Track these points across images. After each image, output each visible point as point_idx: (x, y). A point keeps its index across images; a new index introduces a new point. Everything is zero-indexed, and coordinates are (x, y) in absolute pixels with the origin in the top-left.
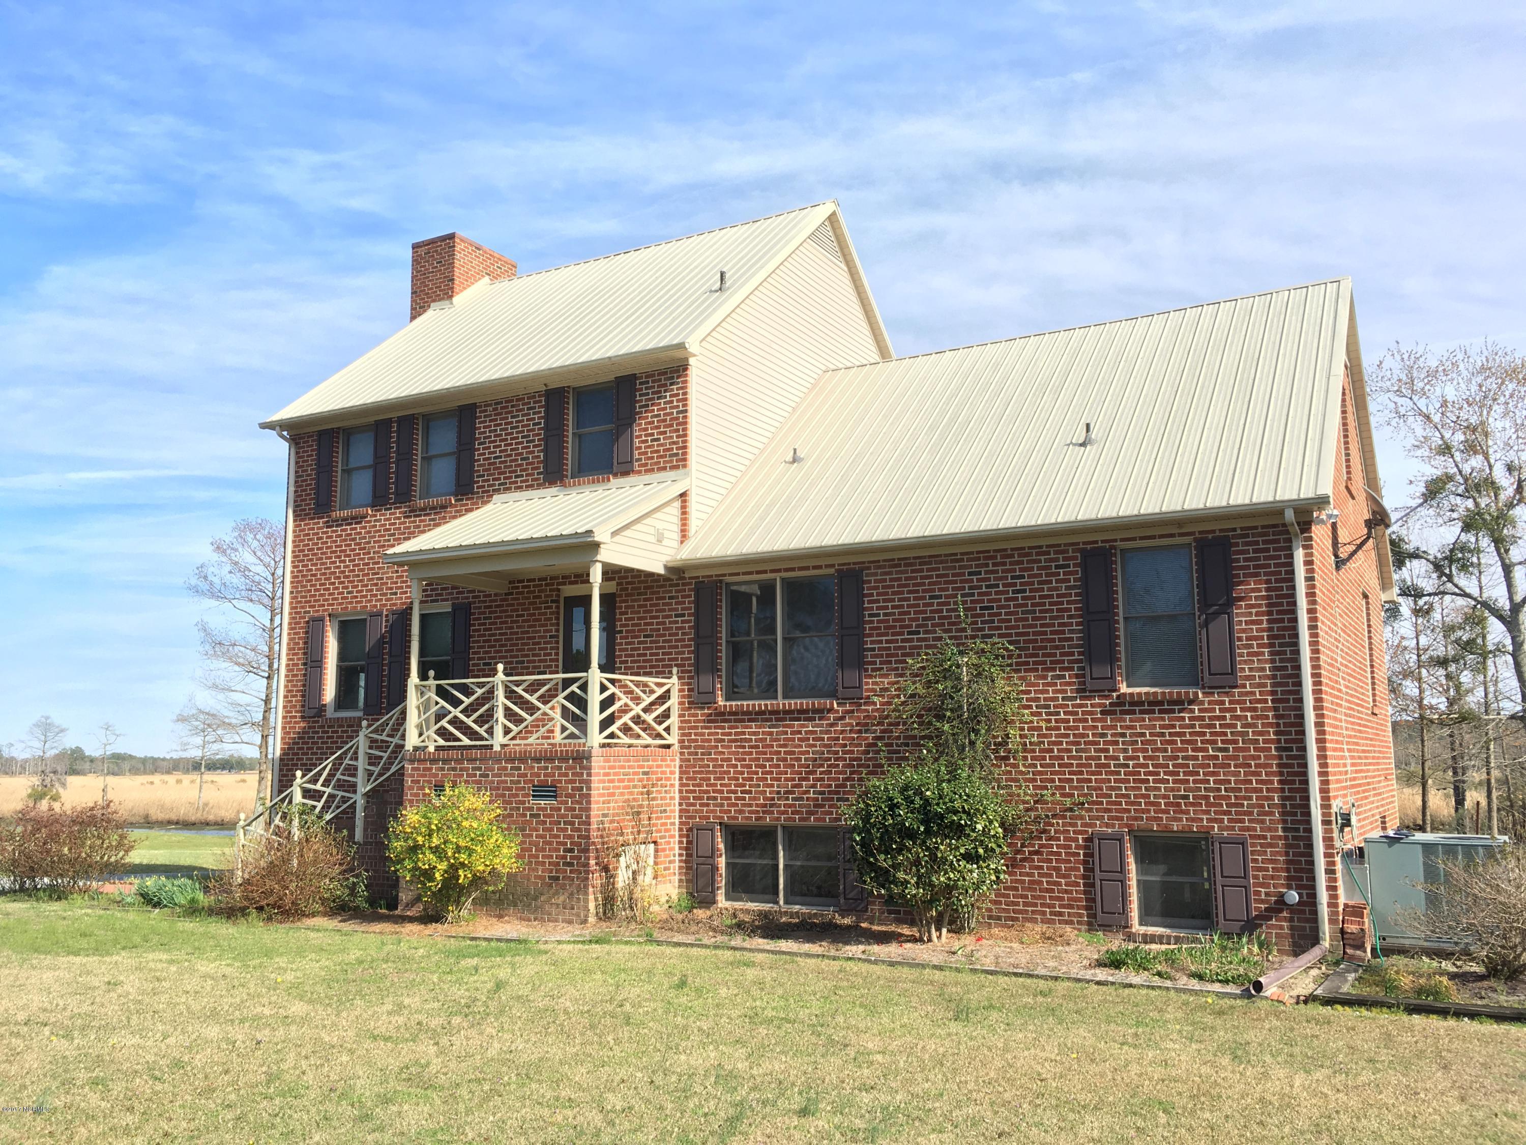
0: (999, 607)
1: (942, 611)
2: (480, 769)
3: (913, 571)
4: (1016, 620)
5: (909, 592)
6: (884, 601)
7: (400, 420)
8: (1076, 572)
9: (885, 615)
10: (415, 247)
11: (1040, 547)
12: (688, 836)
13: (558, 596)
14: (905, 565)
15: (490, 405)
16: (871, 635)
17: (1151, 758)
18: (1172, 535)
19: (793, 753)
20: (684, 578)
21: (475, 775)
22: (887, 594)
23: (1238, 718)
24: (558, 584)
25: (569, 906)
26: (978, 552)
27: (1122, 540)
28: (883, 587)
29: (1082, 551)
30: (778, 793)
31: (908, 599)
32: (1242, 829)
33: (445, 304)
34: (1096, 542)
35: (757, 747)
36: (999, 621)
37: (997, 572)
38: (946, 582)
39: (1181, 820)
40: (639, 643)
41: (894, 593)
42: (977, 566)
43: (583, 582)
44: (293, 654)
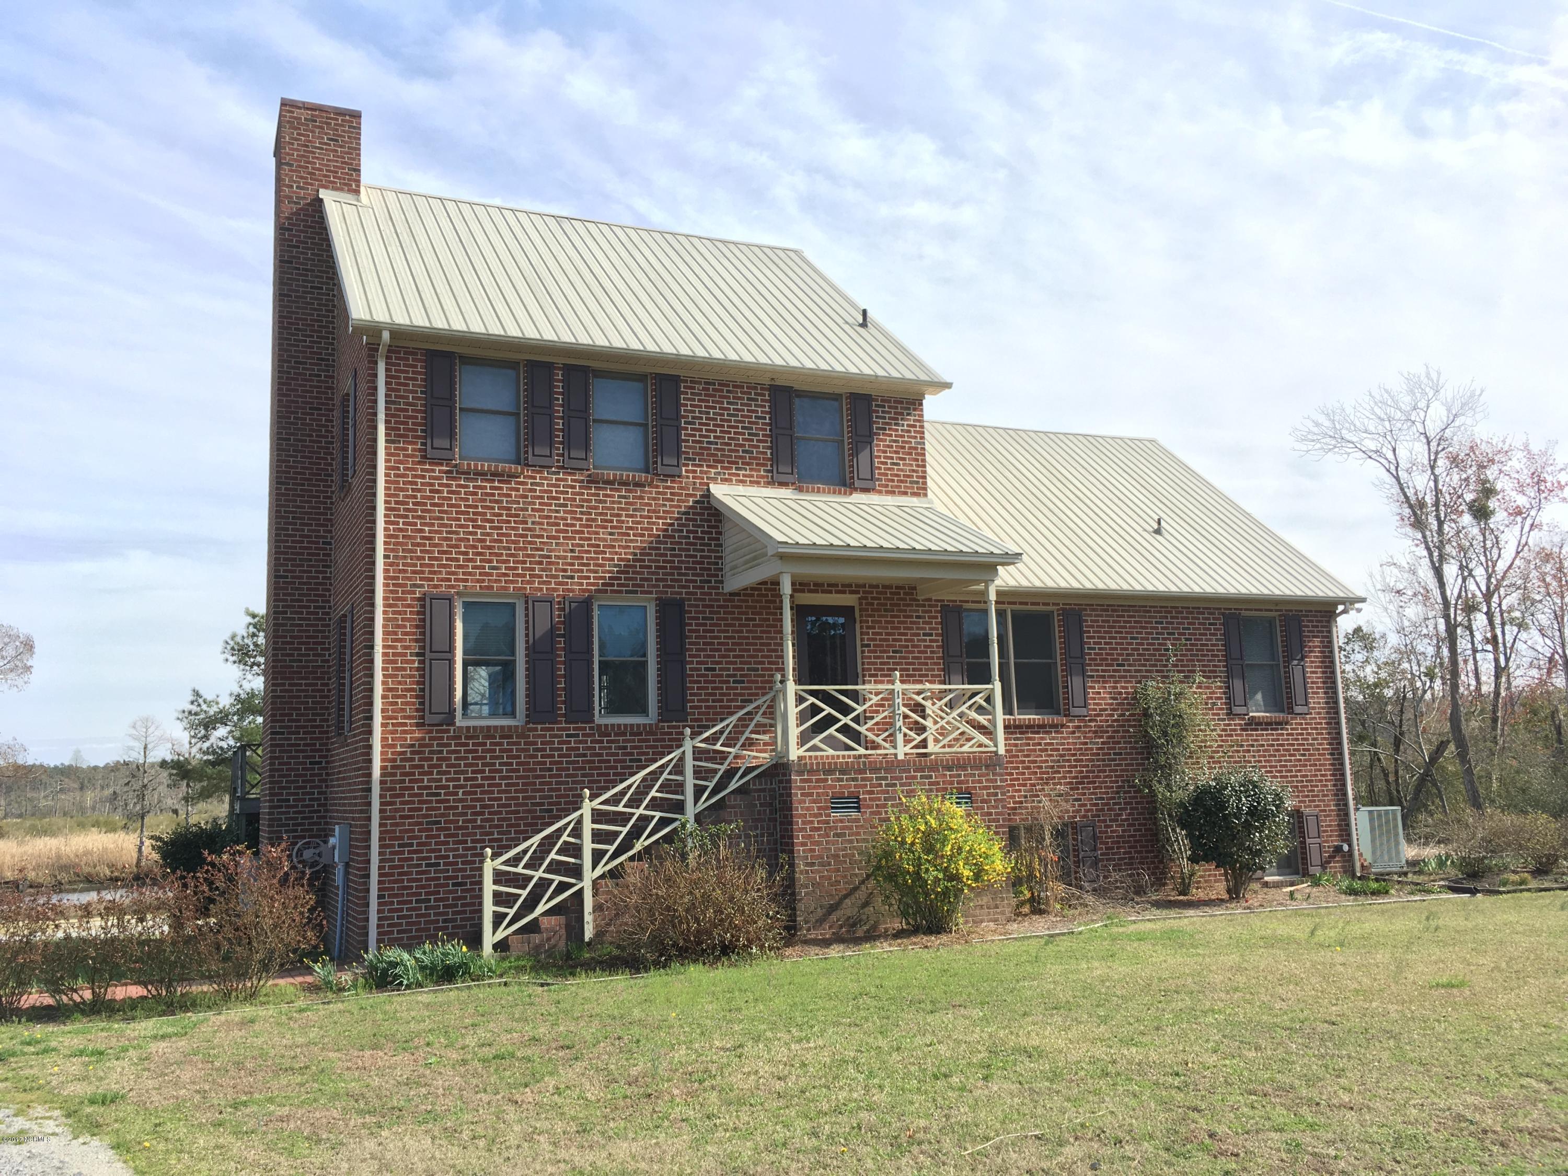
1: (1139, 649)
2: (885, 778)
3: (1117, 616)
5: (1116, 632)
6: (1099, 638)
7: (567, 368)
8: (1221, 629)
9: (1099, 649)
11: (1199, 608)
14: (1112, 611)
15: (700, 383)
16: (1090, 665)
18: (1271, 610)
19: (1035, 762)
20: (931, 600)
21: (880, 785)
22: (1100, 632)
23: (1309, 734)
25: (993, 906)
26: (1160, 607)
27: (1245, 610)
28: (1097, 626)
29: (1223, 614)
30: (1026, 797)
31: (1116, 638)
32: (1314, 806)
34: (1232, 610)
37: (1173, 623)
38: (1140, 627)
40: (888, 657)
41: (1105, 632)
42: (1160, 617)
43: (823, 592)
44: (394, 640)
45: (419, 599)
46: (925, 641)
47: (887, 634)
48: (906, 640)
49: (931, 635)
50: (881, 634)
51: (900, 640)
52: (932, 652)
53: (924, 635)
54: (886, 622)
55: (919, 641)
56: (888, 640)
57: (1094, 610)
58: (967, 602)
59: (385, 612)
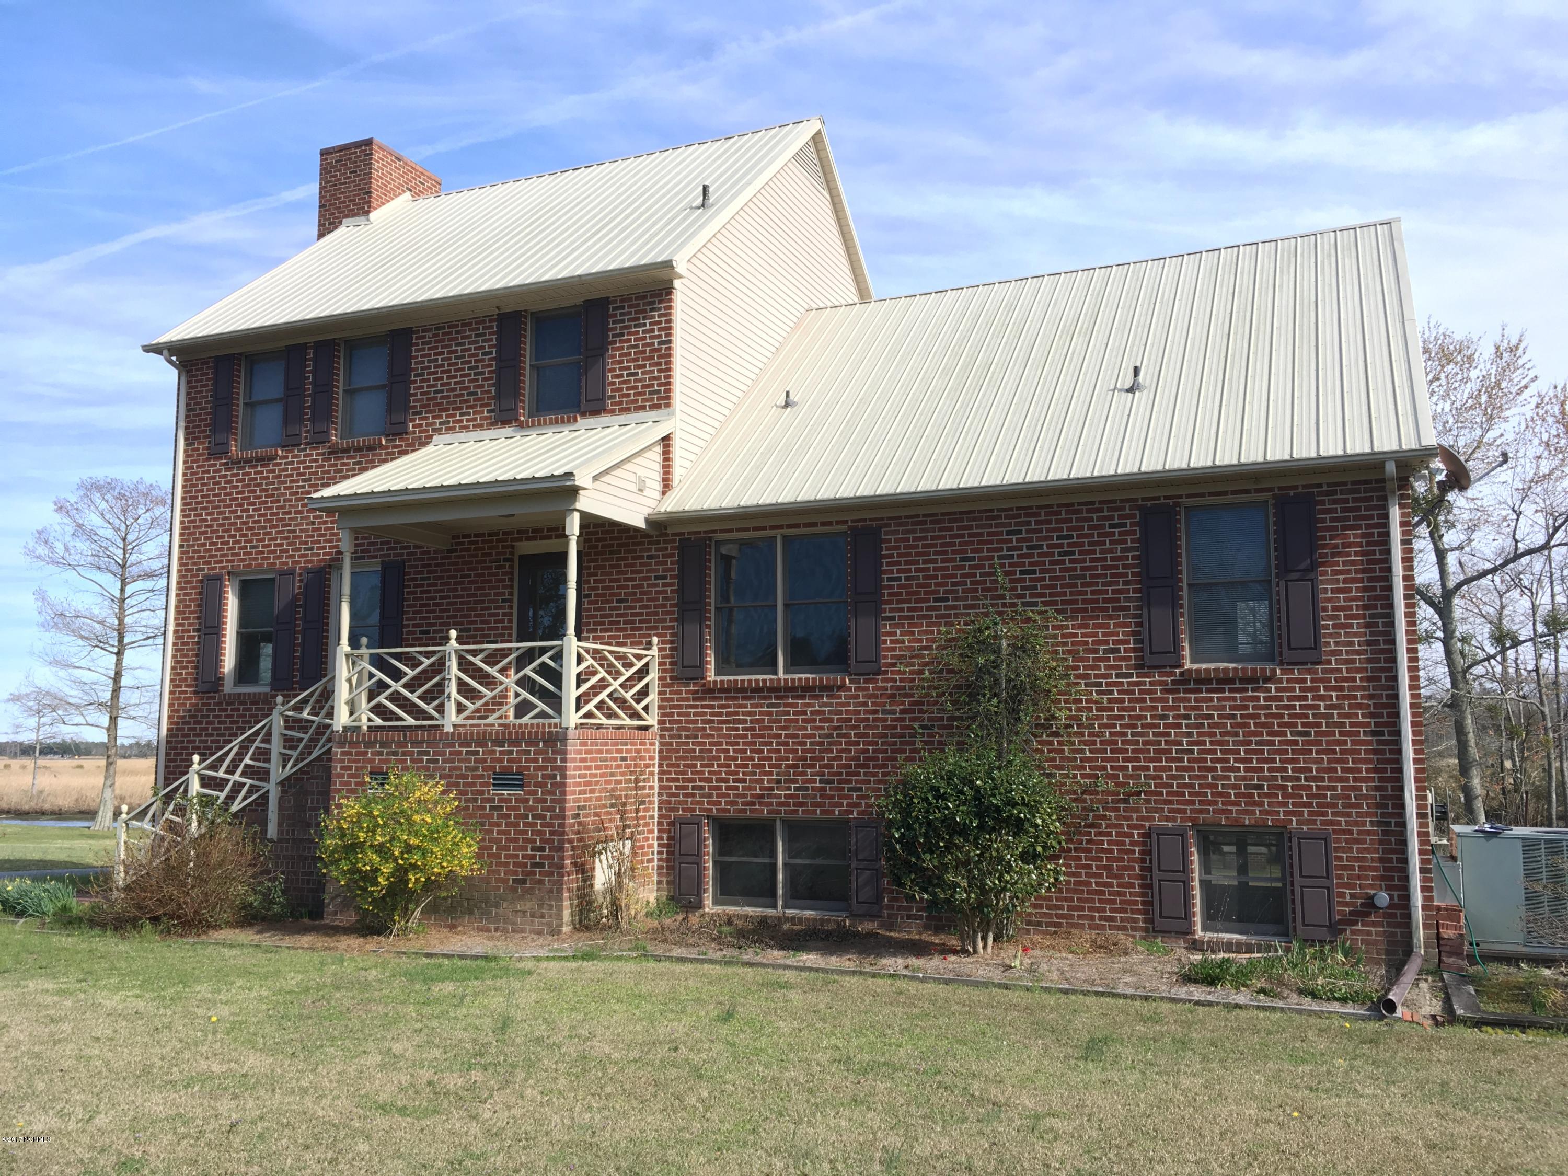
0: (1042, 571)
1: (974, 575)
2: (427, 753)
3: (941, 530)
4: (1062, 586)
5: (936, 553)
6: (906, 563)
7: (318, 345)
8: (1135, 532)
9: (907, 579)
10: (325, 153)
11: (1092, 503)
12: (669, 831)
13: (512, 553)
14: (932, 522)
15: (430, 330)
16: (890, 602)
17: (1220, 743)
18: (1247, 492)
19: (797, 736)
20: (666, 535)
21: (421, 761)
22: (910, 555)
23: (1321, 698)
24: (513, 540)
25: (538, 913)
26: (1018, 509)
27: (1188, 496)
28: (905, 547)
29: (1139, 508)
30: (779, 781)
31: (935, 561)
32: (1323, 823)
33: (361, 220)
34: (1158, 498)
35: (753, 729)
36: (1044, 587)
37: (1041, 531)
38: (980, 542)
39: (1253, 812)
40: (611, 609)
41: (917, 554)
42: (1016, 524)
43: (543, 538)
44: (183, 619)
45: (201, 581)
46: (657, 585)
47: (611, 581)
48: (634, 587)
49: (665, 577)
50: (603, 581)
51: (627, 587)
52: (665, 599)
53: (657, 578)
54: (612, 567)
55: (649, 586)
56: (611, 588)
57: (901, 525)
58: (715, 532)
59: (178, 595)
